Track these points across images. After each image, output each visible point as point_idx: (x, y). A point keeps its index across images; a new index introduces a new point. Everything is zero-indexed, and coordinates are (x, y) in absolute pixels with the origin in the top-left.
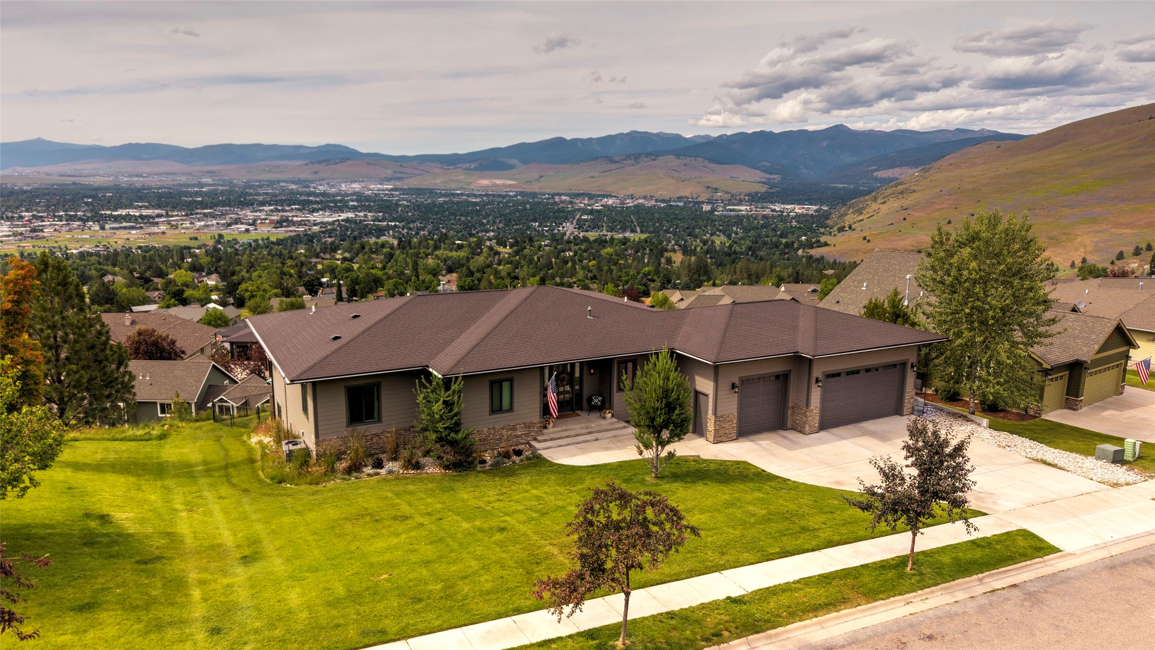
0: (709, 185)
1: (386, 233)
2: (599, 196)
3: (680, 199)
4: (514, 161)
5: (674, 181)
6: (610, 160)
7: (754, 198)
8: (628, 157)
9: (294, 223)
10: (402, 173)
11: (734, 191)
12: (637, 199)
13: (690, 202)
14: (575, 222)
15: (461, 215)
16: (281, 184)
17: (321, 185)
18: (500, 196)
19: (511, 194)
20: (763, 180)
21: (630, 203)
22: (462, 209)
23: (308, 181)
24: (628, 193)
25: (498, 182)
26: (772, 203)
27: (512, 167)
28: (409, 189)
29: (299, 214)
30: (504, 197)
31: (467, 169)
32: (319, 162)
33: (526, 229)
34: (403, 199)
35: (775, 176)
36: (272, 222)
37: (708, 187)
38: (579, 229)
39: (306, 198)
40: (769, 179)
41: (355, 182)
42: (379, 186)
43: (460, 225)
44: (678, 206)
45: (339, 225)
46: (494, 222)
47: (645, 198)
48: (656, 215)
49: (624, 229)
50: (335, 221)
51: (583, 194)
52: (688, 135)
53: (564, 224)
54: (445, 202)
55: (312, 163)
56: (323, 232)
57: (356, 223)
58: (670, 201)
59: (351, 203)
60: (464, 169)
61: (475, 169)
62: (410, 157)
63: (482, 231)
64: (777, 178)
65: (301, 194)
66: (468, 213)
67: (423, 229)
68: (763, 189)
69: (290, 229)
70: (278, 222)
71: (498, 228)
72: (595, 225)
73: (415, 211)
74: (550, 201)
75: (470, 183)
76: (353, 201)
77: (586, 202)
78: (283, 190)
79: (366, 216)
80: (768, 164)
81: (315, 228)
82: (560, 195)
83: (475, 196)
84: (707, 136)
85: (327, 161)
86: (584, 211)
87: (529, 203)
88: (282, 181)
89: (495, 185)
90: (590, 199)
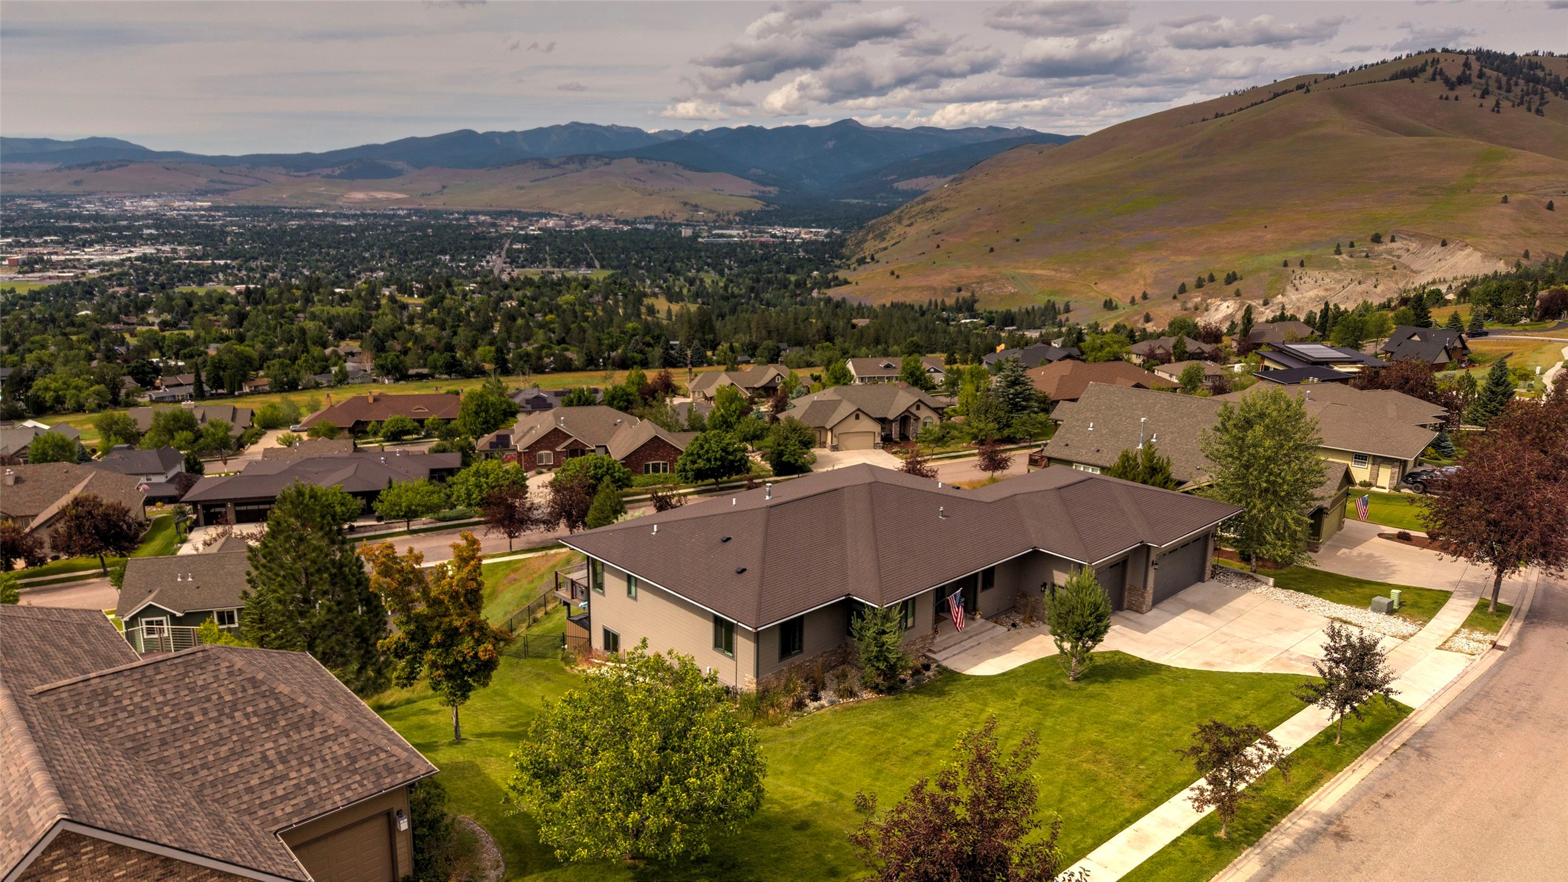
0: (686, 200)
1: (213, 277)
2: (533, 215)
3: (648, 219)
4: (399, 165)
5: (638, 195)
6: (545, 163)
7: (747, 219)
8: (570, 159)
9: (54, 265)
10: (224, 182)
11: (720, 210)
12: (589, 219)
13: (663, 225)
14: (503, 253)
15: (330, 247)
16: (19, 201)
17: (89, 203)
18: (385, 216)
19: (401, 212)
20: (756, 194)
21: (579, 225)
22: (330, 237)
23: (65, 196)
24: (574, 211)
25: (379, 195)
26: (771, 225)
27: (398, 173)
28: (239, 207)
29: (59, 249)
30: (391, 217)
31: (328, 176)
32: (83, 166)
33: (432, 266)
34: (232, 224)
35: (771, 189)
36: (13, 263)
37: (685, 204)
38: (511, 263)
39: (67, 224)
40: (764, 192)
41: (147, 197)
42: (187, 203)
43: (329, 261)
44: (647, 230)
45: (131, 267)
46: (382, 257)
47: (599, 217)
48: (620, 243)
49: (576, 263)
50: (123, 260)
51: (510, 212)
52: (652, 131)
53: (488, 257)
54: (300, 227)
55: (70, 168)
56: (109, 278)
57: (160, 263)
58: (634, 222)
59: (148, 231)
60: (324, 177)
61: (341, 176)
62: (234, 158)
63: (365, 270)
64: (773, 190)
65: (58, 217)
66: (339, 243)
67: (272, 269)
68: (757, 206)
69: (50, 274)
70: (24, 263)
71: (390, 265)
72: (534, 258)
73: (254, 241)
74: (462, 223)
75: (335, 198)
76: (148, 227)
77: (516, 224)
78: (24, 211)
79: (174, 251)
80: (760, 172)
81: (91, 271)
82: (476, 213)
83: (347, 217)
84: (677, 132)
85: (96, 165)
86: (516, 238)
87: (431, 226)
88: (19, 197)
89: (376, 200)
90: (520, 220)
